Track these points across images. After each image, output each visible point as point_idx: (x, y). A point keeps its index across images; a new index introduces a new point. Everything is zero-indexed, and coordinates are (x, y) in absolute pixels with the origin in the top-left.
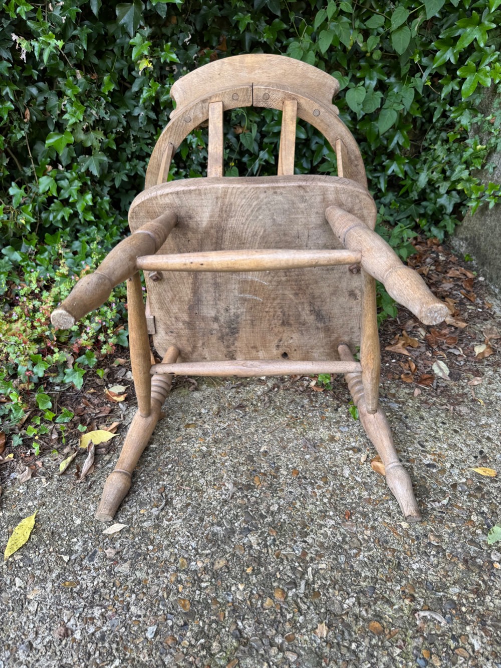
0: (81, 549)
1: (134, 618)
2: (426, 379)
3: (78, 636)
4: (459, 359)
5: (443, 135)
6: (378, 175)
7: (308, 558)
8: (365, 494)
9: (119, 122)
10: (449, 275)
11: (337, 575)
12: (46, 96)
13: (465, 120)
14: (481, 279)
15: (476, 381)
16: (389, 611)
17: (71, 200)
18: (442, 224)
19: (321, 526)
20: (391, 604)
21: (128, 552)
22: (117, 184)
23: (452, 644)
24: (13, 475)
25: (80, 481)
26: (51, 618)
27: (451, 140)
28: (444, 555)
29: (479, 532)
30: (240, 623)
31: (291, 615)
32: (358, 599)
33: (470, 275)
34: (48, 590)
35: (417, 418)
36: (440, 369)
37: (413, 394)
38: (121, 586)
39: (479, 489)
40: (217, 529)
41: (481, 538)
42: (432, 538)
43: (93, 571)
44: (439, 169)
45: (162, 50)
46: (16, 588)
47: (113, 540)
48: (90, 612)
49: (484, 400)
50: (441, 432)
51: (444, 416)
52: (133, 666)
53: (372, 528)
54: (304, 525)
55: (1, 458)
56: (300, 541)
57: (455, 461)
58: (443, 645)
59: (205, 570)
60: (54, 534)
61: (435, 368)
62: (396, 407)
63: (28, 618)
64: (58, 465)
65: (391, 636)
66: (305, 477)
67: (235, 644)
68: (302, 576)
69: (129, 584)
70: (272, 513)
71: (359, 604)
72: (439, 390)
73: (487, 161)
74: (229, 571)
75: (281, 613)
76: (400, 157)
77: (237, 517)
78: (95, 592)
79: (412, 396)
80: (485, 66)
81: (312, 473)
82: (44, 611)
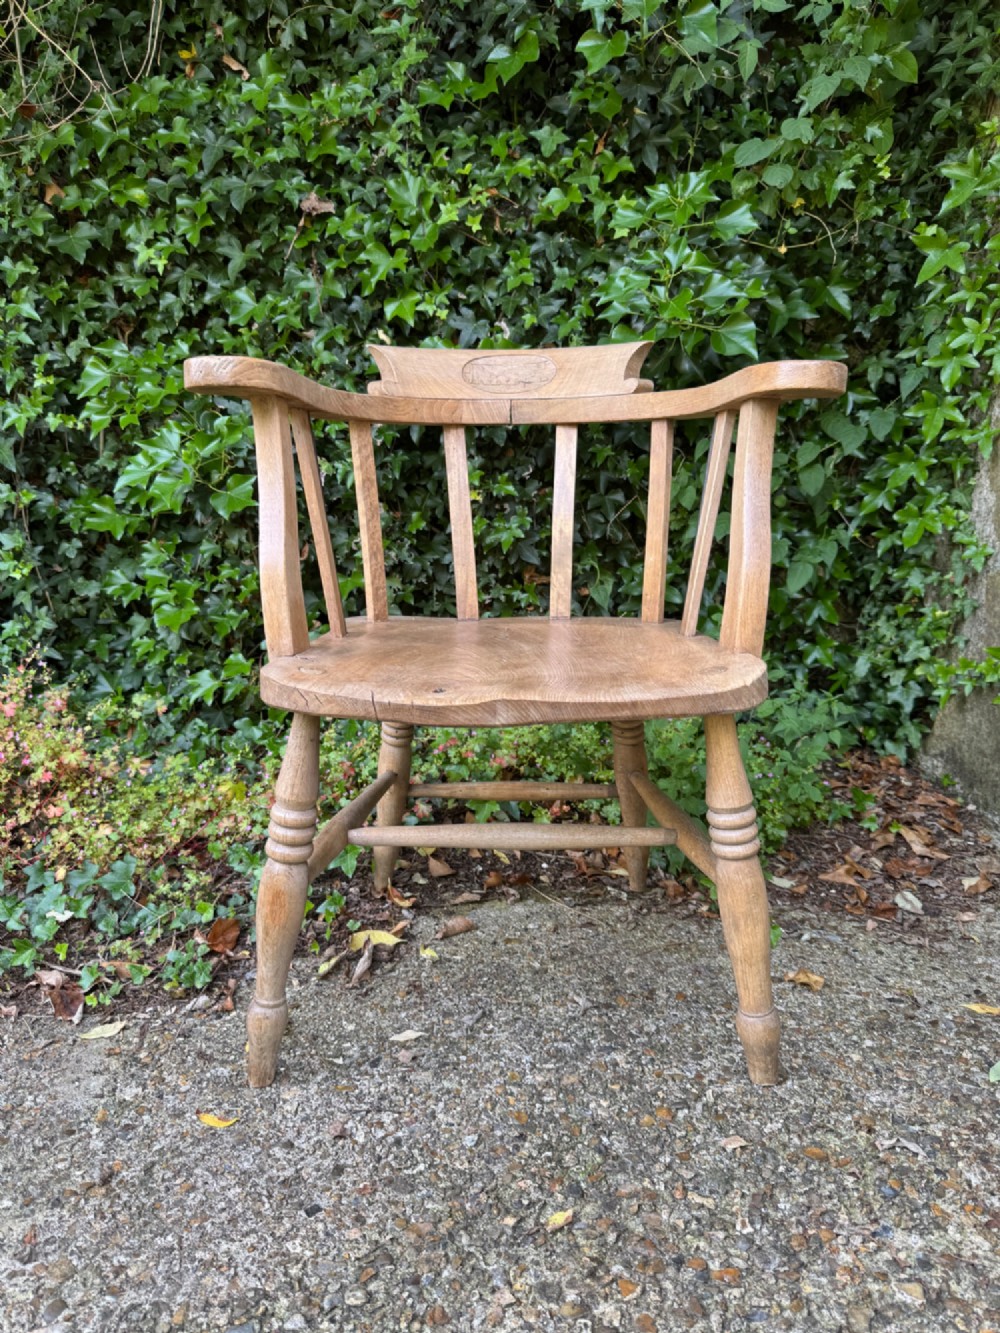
0: (357, 1054)
1: (443, 1126)
2: (884, 911)
3: (361, 1139)
4: (938, 891)
5: (889, 609)
6: (793, 667)
7: (706, 1081)
8: (792, 1023)
9: (423, 570)
10: (917, 802)
11: (752, 1100)
13: (915, 581)
14: (971, 807)
15: (967, 917)
16: (834, 1142)
18: (900, 733)
19: (724, 1051)
20: (839, 1136)
21: (428, 1060)
23: (936, 1178)
24: (249, 975)
25: (350, 985)
26: (320, 1119)
27: (901, 614)
28: (921, 1092)
29: (974, 1069)
30: (605, 1140)
31: (684, 1133)
32: (786, 1126)
33: (951, 802)
34: (312, 1091)
35: (874, 953)
36: (907, 901)
37: (864, 928)
38: (421, 1094)
39: (975, 1027)
40: (560, 1045)
41: (979, 1077)
42: (900, 1073)
43: (377, 1077)
44: (887, 654)
45: (495, 481)
47: (404, 1046)
48: (376, 1116)
49: (981, 938)
50: (911, 969)
51: (915, 952)
52: (445, 1172)
53: (804, 1057)
54: (698, 1048)
55: (231, 954)
56: (692, 1065)
57: (935, 997)
58: (922, 1178)
59: (548, 1085)
60: (315, 1038)
61: (899, 900)
62: (839, 940)
63: (284, 1117)
64: (316, 969)
65: (839, 1165)
66: (696, 1002)
67: (599, 1159)
68: (698, 1098)
69: (433, 1092)
70: (647, 1034)
71: (789, 1132)
72: (906, 924)
73: (955, 632)
74: (584, 1087)
75: (668, 1131)
76: (824, 639)
77: (593, 1034)
78: (382, 1098)
79: (864, 929)
80: (931, 510)
81: (707, 998)
82: (308, 1111)
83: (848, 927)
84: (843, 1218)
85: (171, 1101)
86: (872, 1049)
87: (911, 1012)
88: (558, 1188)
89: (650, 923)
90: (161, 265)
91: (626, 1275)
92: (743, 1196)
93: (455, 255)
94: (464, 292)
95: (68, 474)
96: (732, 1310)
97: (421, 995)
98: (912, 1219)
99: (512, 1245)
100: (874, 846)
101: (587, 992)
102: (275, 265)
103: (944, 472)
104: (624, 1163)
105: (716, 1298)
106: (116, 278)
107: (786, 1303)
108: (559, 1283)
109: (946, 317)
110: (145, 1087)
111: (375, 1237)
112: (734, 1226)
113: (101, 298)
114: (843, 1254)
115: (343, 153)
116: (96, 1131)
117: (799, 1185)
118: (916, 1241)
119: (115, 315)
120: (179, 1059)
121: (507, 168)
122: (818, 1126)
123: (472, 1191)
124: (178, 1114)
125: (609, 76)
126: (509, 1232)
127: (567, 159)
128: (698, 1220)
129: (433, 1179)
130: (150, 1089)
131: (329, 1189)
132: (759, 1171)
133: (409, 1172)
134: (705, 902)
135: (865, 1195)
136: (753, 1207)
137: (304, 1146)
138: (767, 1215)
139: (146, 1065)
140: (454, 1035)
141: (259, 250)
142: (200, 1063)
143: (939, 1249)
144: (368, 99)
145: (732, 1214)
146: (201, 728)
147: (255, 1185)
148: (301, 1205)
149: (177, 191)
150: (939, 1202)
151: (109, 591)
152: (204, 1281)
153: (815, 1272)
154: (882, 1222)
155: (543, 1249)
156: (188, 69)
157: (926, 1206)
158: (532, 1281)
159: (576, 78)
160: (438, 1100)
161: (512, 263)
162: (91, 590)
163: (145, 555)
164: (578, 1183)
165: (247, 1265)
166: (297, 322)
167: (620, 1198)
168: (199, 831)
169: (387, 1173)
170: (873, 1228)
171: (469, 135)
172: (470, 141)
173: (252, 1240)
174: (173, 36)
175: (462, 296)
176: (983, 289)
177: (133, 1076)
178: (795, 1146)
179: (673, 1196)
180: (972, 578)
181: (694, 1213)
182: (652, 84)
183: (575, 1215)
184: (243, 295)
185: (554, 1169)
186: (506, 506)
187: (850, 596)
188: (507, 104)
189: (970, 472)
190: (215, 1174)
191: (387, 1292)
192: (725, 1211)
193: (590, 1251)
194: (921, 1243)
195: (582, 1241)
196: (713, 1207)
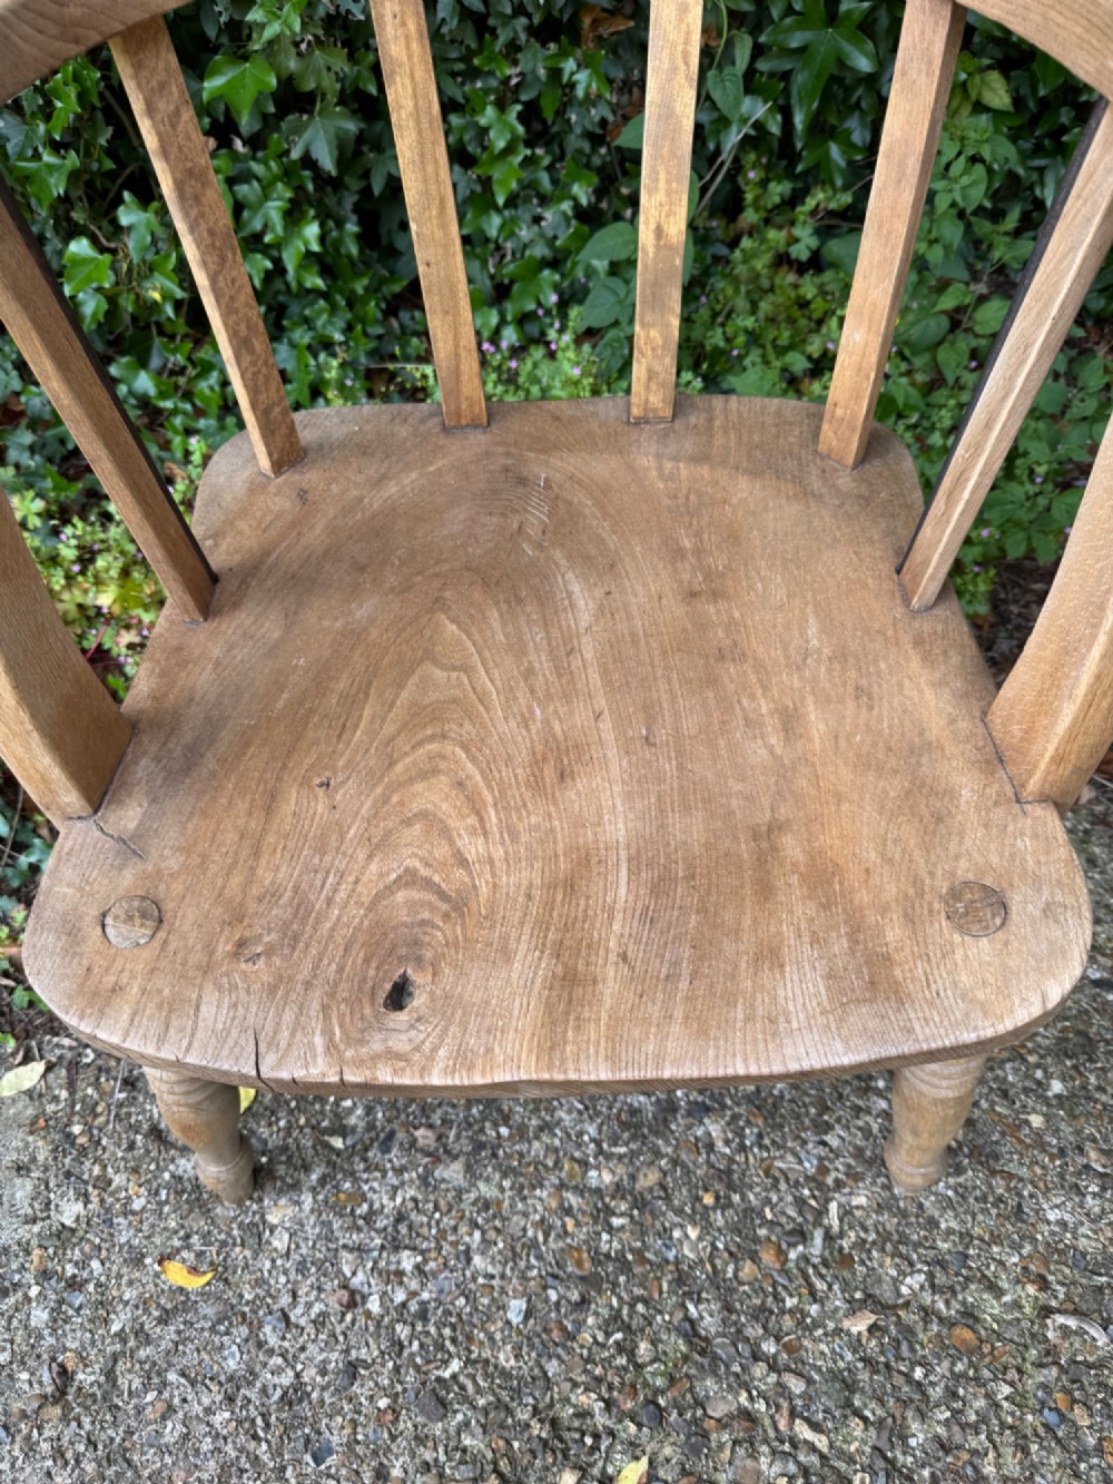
0: (362, 1124)
1: (481, 1280)
3: (374, 1305)
7: (830, 1181)
11: (891, 1222)
16: (992, 1308)
17: (268, 238)
19: (858, 1110)
20: (998, 1292)
21: (458, 1137)
22: (377, 187)
26: (320, 1265)
30: (691, 1308)
31: (795, 1300)
32: (931, 1276)
34: (306, 1208)
38: (449, 1211)
40: (639, 1099)
43: (390, 1173)
48: (393, 1259)
52: (486, 1375)
56: (813, 1145)
58: (1098, 1383)
59: (618, 1190)
63: (273, 1263)
65: (994, 1359)
67: (683, 1349)
68: (818, 1219)
69: (466, 1207)
71: (934, 1289)
74: (667, 1196)
75: (775, 1294)
78: (399, 1220)
82: (304, 1250)
85: (123, 1232)
86: (1060, 1100)
88: (630, 1406)
92: (865, 1424)
104: (715, 1357)
110: (87, 1199)
116: (34, 1291)
117: (939, 1403)
120: (125, 1140)
122: (974, 1277)
123: (521, 1416)
124: (136, 1258)
128: (806, 1472)
129: (471, 1390)
130: (94, 1204)
131: (339, 1411)
132: (890, 1375)
133: (440, 1373)
135: (1021, 1418)
136: (877, 1451)
137: (303, 1323)
138: (894, 1461)
139: (84, 1152)
142: (153, 1149)
145: (851, 1460)
147: (246, 1403)
148: (306, 1442)
157: (1097, 1445)
160: (472, 1223)
164: (656, 1395)
167: (708, 1431)
169: (412, 1377)
177: (68, 1175)
178: (941, 1321)
179: (776, 1426)
181: (802, 1456)
183: (650, 1464)
185: (625, 1368)
190: (194, 1383)
192: (841, 1454)
196: (825, 1450)
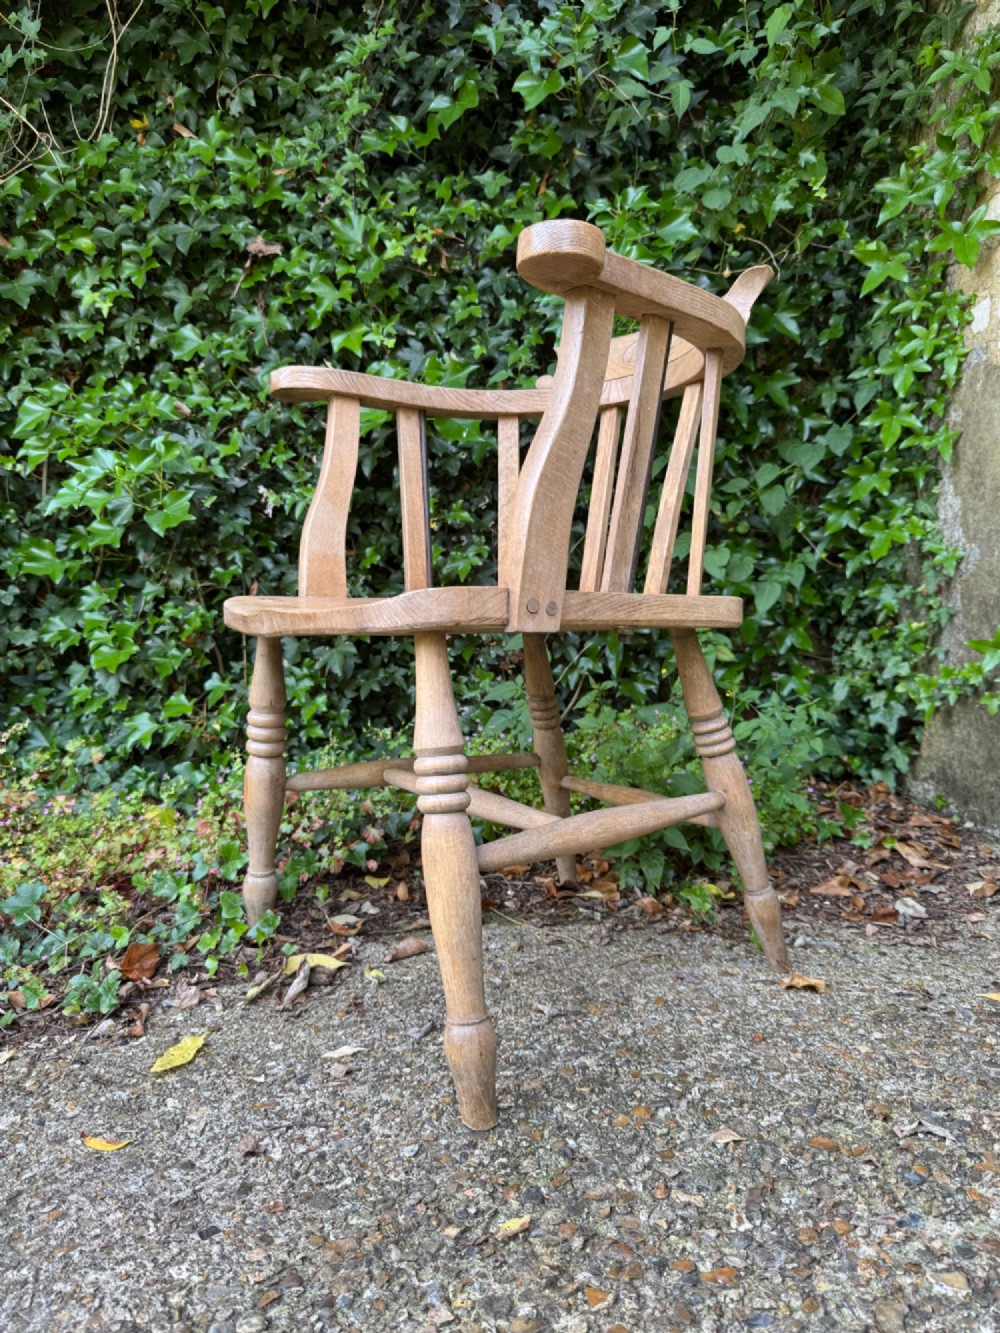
0: (282, 1072)
1: (378, 1138)
2: (884, 916)
3: (277, 1155)
4: (941, 897)
5: (863, 634)
7: (690, 1079)
8: (788, 1021)
10: (911, 823)
11: (748, 1095)
12: (284, 569)
13: (888, 598)
14: (969, 825)
15: (974, 917)
16: (844, 1133)
17: (295, 703)
18: (886, 758)
19: (711, 1050)
20: (851, 1126)
21: (366, 1074)
22: (363, 694)
23: (969, 1162)
24: (165, 1003)
25: (281, 1007)
26: (230, 1137)
27: (876, 637)
28: (942, 1078)
30: (571, 1142)
31: (665, 1130)
32: (786, 1119)
33: (946, 821)
34: (225, 1110)
35: (876, 955)
36: (909, 907)
37: (863, 933)
38: (354, 1107)
39: (997, 1014)
40: (522, 1053)
42: (916, 1061)
43: (303, 1093)
44: (866, 677)
45: (450, 509)
46: (169, 1108)
47: (338, 1061)
48: (298, 1132)
49: (994, 936)
50: (919, 966)
51: (922, 952)
52: (376, 1184)
53: (804, 1051)
54: (681, 1048)
55: (148, 982)
56: (674, 1063)
57: (948, 990)
58: (952, 1162)
59: (505, 1091)
60: (235, 1058)
61: (899, 906)
62: (837, 945)
63: (188, 1138)
64: (245, 993)
65: (852, 1154)
66: (678, 1005)
67: (563, 1162)
68: (682, 1096)
69: (368, 1106)
70: (622, 1037)
71: (790, 1124)
72: (909, 927)
73: (933, 645)
74: (548, 1092)
75: (646, 1129)
76: (799, 668)
77: (559, 1041)
78: (307, 1114)
79: (863, 935)
80: (897, 521)
81: (691, 1003)
82: (217, 1130)
83: (845, 934)
84: (861, 1208)
85: (52, 1128)
86: (882, 1041)
87: (922, 1005)
88: (513, 1194)
89: (626, 939)
90: (106, 308)
91: (595, 1282)
92: (738, 1191)
93: (403, 293)
94: (412, 328)
95: (8, 521)
96: (729, 1315)
97: (363, 1014)
98: (948, 1206)
99: (454, 1257)
100: (868, 862)
101: (554, 1003)
102: (222, 307)
103: (907, 485)
104: (594, 1165)
105: (709, 1302)
106: (61, 326)
107: (796, 1303)
108: (510, 1297)
109: (894, 330)
110: (25, 1114)
111: (284, 1256)
112: (728, 1224)
113: (47, 345)
114: (864, 1248)
115: (289, 199)
117: (806, 1176)
118: (952, 1229)
119: (59, 360)
120: (70, 1085)
121: (452, 209)
122: (825, 1117)
123: (407, 1203)
124: (60, 1140)
125: (548, 123)
126: (451, 1243)
127: (510, 201)
128: (684, 1219)
129: (361, 1193)
130: (31, 1117)
131: (231, 1209)
132: (757, 1166)
133: (332, 1187)
134: (687, 917)
135: (886, 1183)
136: (749, 1202)
137: (207, 1166)
138: (769, 1210)
139: (31, 1093)
140: (398, 1049)
141: (206, 292)
142: (94, 1088)
143: (981, 1235)
144: (314, 152)
145: (725, 1212)
146: (138, 774)
147: (141, 1209)
148: (194, 1227)
149: (123, 238)
150: (976, 1186)
151: (46, 638)
152: (58, 1316)
153: (833, 1268)
154: (908, 1210)
155: (491, 1261)
156: (139, 137)
157: (960, 1190)
158: (477, 1296)
159: (516, 127)
160: (373, 1112)
161: (459, 297)
162: (28, 638)
163: (84, 598)
164: (538, 1189)
165: (117, 1295)
166: (242, 356)
167: (588, 1201)
168: (125, 867)
169: (306, 1188)
170: (898, 1218)
171: (414, 181)
172: (414, 187)
173: (129, 1266)
174: (125, 107)
175: (410, 332)
176: (928, 298)
177: (12, 1105)
178: (799, 1139)
179: (653, 1196)
180: (944, 588)
181: (680, 1213)
182: (589, 127)
183: (532, 1222)
184: (189, 331)
185: (508, 1175)
186: (463, 538)
187: (823, 627)
188: (452, 158)
189: (933, 481)
190: (92, 1200)
191: (291, 1317)
192: (716, 1209)
193: (549, 1259)
194: (958, 1230)
195: (539, 1249)
196: (701, 1205)
